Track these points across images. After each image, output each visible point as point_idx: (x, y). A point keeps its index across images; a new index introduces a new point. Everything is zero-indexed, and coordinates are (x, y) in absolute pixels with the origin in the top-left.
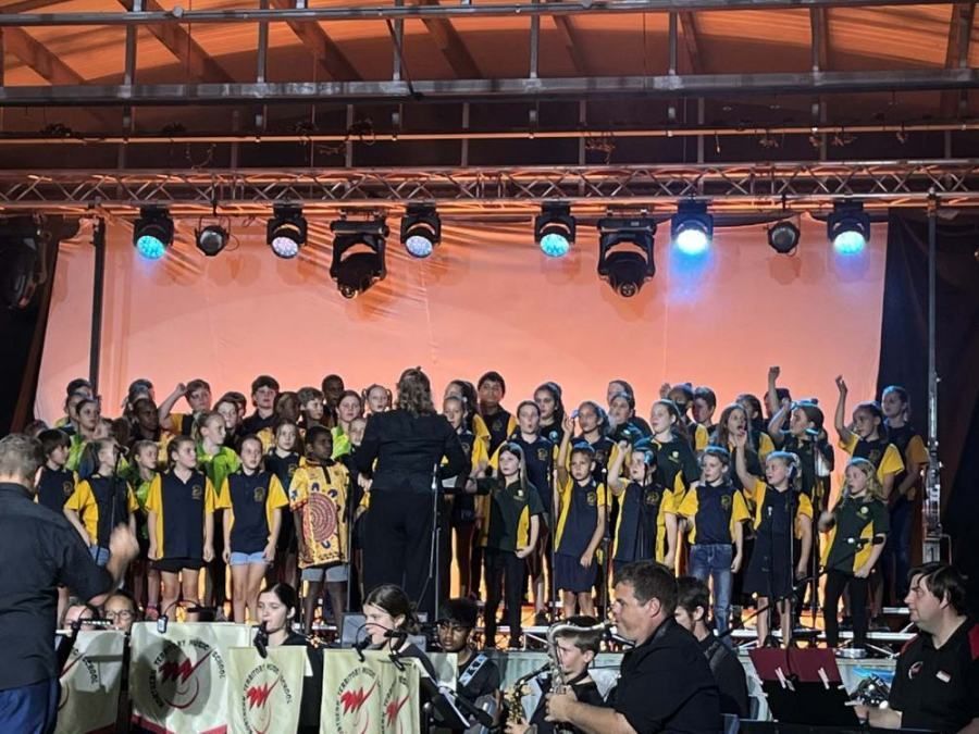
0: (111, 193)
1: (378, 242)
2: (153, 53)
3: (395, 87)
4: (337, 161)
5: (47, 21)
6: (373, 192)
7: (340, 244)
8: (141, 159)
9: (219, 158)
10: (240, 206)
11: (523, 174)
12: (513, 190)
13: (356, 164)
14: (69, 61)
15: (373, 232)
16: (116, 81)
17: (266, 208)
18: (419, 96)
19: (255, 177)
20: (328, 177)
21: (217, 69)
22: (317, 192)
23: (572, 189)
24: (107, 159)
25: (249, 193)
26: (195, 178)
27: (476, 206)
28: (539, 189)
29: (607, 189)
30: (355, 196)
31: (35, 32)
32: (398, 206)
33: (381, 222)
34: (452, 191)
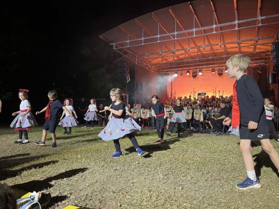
0: (172, 71)
1: (196, 73)
2: (176, 58)
3: (198, 59)
4: (192, 66)
5: (167, 56)
6: (196, 69)
7: (193, 74)
8: (175, 68)
9: (182, 67)
10: (184, 71)
11: (210, 66)
12: (209, 68)
13: (194, 66)
14: (168, 60)
15: (196, 72)
16: (173, 61)
17: (186, 71)
18: (200, 60)
19: (185, 68)
20: (192, 68)
21: (181, 59)
22: (190, 69)
23: (215, 67)
24: (172, 68)
25: (185, 70)
26: (180, 69)
27: (206, 69)
28: (212, 67)
29: (218, 67)
30: (194, 69)
31: (166, 58)
32: (198, 70)
33: (197, 71)
34: (203, 68)
